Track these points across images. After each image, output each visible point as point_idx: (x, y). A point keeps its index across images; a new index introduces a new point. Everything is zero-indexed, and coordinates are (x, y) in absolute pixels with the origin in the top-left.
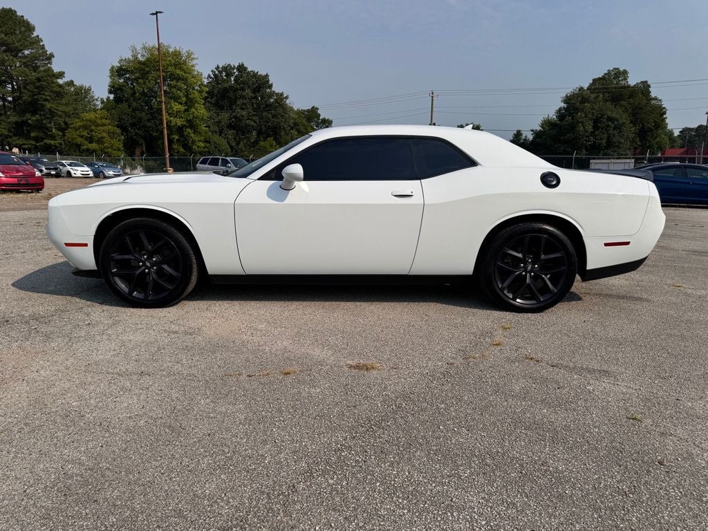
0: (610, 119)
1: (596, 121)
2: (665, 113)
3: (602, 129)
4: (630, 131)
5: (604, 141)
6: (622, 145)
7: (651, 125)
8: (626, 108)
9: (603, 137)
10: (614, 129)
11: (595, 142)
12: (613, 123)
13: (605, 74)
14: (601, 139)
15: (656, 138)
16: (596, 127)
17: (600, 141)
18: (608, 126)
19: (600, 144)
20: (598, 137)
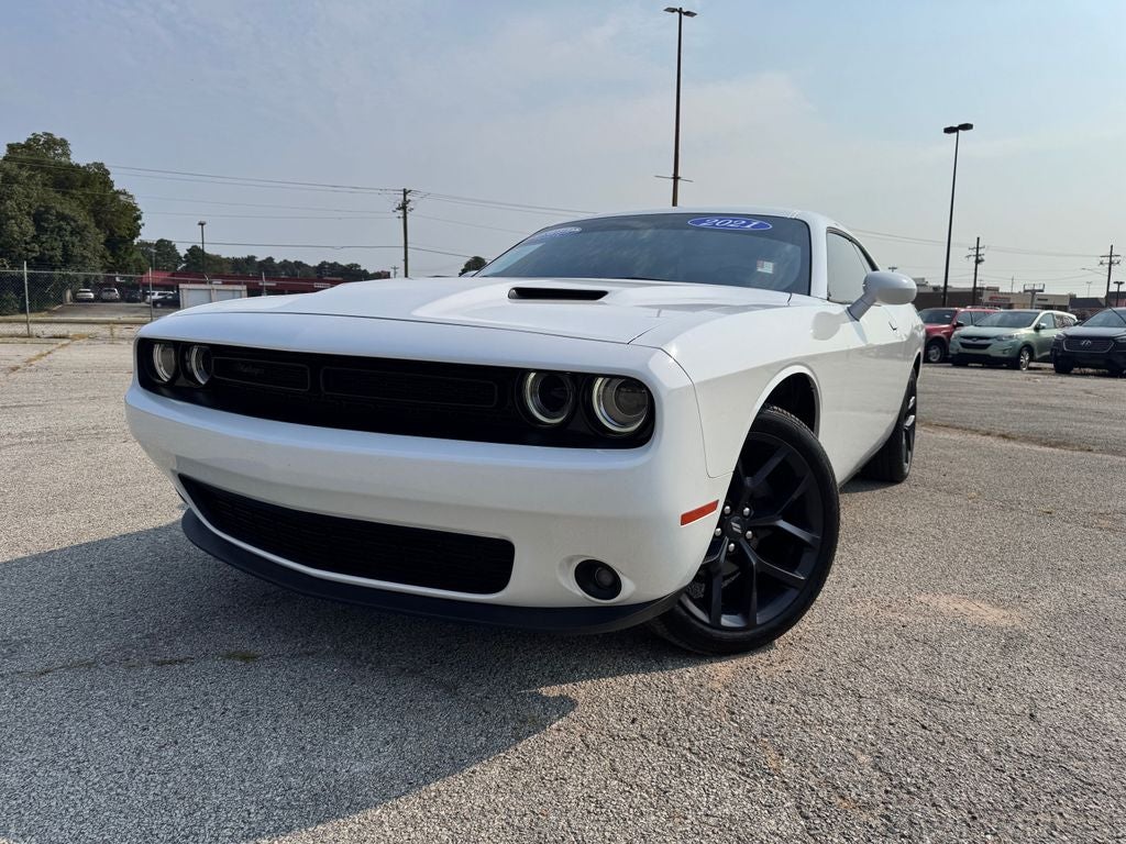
0: (62, 217)
1: (38, 219)
2: (139, 218)
3: (52, 232)
4: (96, 238)
5: (59, 253)
6: (87, 261)
7: (125, 233)
8: (81, 202)
9: (55, 244)
10: (71, 233)
11: (42, 254)
12: (68, 224)
13: (29, 140)
14: (53, 249)
15: (131, 253)
16: (40, 228)
17: (51, 253)
18: (60, 228)
19: (51, 257)
20: (47, 245)
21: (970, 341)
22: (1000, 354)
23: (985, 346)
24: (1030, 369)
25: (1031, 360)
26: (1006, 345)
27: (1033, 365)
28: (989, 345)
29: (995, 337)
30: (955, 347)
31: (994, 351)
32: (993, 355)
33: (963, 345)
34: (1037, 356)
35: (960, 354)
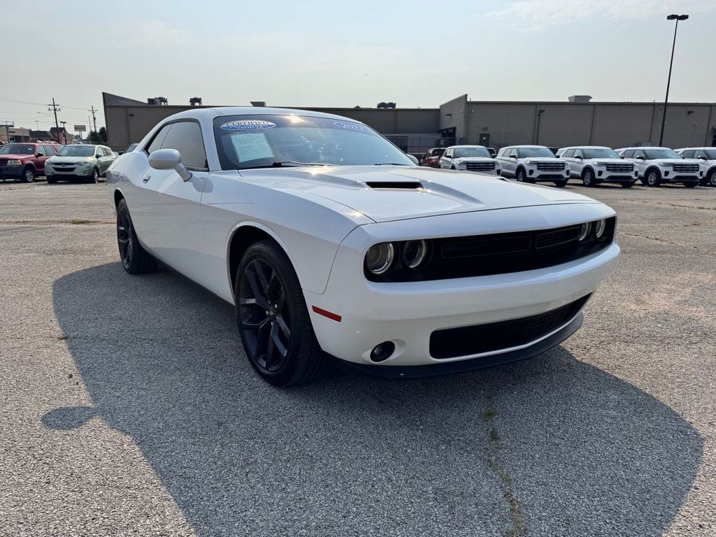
21: (60, 167)
22: (82, 174)
23: (72, 169)
24: (99, 182)
25: (99, 177)
26: (84, 168)
27: (100, 179)
28: (74, 169)
29: (77, 163)
30: (50, 170)
31: (79, 172)
32: (78, 174)
33: (56, 169)
34: (101, 174)
35: (54, 175)
